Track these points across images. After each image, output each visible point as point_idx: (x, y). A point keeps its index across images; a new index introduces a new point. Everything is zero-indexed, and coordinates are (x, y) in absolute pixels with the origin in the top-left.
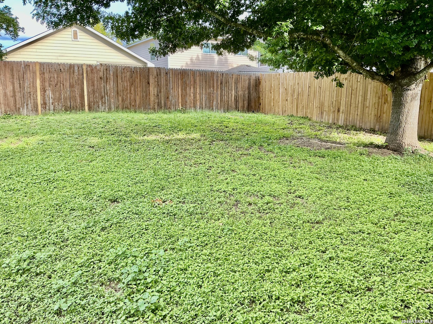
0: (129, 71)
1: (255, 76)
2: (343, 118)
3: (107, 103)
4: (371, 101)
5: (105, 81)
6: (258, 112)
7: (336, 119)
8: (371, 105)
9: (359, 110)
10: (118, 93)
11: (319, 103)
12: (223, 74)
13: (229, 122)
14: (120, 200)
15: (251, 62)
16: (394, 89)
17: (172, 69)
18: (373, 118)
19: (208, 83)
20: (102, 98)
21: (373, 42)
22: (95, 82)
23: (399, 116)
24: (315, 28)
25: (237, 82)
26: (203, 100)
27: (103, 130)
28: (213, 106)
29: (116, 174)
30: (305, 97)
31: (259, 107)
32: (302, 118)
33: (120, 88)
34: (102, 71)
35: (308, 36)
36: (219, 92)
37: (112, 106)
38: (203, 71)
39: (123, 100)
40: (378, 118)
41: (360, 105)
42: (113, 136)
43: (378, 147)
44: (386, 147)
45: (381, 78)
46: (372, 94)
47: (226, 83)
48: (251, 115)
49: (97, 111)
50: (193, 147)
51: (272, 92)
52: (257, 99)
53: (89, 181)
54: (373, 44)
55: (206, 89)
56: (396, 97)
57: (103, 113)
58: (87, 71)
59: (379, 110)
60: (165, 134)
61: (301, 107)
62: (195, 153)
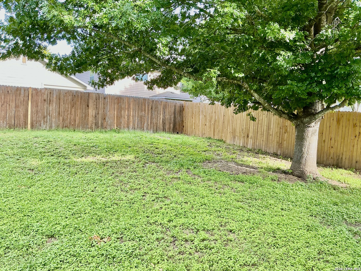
0: (71, 95)
1: (179, 104)
2: (251, 143)
3: (48, 122)
4: (274, 130)
5: (48, 103)
6: (181, 133)
7: (245, 143)
8: (274, 133)
9: (264, 137)
10: (59, 114)
11: (232, 129)
12: (153, 101)
13: (158, 143)
14: (57, 236)
15: (175, 90)
16: (298, 126)
17: (110, 95)
18: (275, 144)
19: (140, 107)
20: (44, 117)
21: (284, 88)
22: (39, 104)
23: (302, 148)
24: (237, 75)
25: (165, 108)
26: (135, 122)
27: (43, 150)
28: (144, 127)
29: (54, 203)
30: (221, 123)
31: (182, 129)
32: (218, 140)
33: (62, 109)
34: (46, 94)
35: (230, 81)
36: (150, 115)
37: (53, 125)
38: (136, 98)
39: (63, 120)
40: (280, 145)
41: (265, 132)
42: (52, 157)
43: (285, 172)
44: (292, 174)
45: (286, 116)
46: (274, 125)
47: (156, 108)
48: (176, 136)
49: (39, 129)
50: (128, 169)
51: (194, 118)
52: (181, 122)
53: (27, 211)
54: (283, 90)
55: (138, 112)
56: (299, 132)
57: (44, 131)
58: (32, 94)
59: (281, 138)
60: (102, 156)
61: (217, 131)
62: (130, 177)
